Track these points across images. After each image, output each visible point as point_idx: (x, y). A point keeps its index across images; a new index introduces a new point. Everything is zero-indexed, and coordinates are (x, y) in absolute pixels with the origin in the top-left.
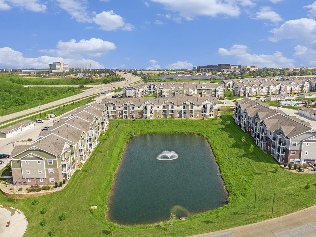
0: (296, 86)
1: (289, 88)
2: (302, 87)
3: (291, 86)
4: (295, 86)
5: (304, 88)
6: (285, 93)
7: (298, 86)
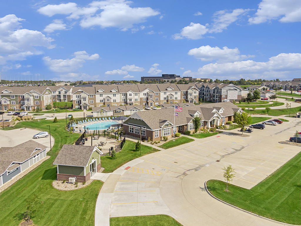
0: (176, 93)
1: (163, 96)
2: (186, 94)
3: (168, 94)
4: (173, 93)
5: (189, 97)
6: (157, 104)
7: (179, 93)
